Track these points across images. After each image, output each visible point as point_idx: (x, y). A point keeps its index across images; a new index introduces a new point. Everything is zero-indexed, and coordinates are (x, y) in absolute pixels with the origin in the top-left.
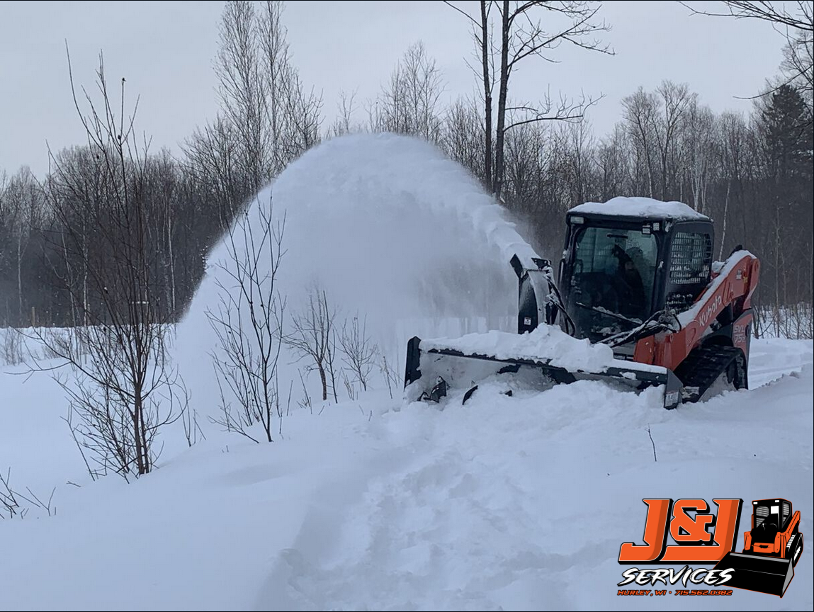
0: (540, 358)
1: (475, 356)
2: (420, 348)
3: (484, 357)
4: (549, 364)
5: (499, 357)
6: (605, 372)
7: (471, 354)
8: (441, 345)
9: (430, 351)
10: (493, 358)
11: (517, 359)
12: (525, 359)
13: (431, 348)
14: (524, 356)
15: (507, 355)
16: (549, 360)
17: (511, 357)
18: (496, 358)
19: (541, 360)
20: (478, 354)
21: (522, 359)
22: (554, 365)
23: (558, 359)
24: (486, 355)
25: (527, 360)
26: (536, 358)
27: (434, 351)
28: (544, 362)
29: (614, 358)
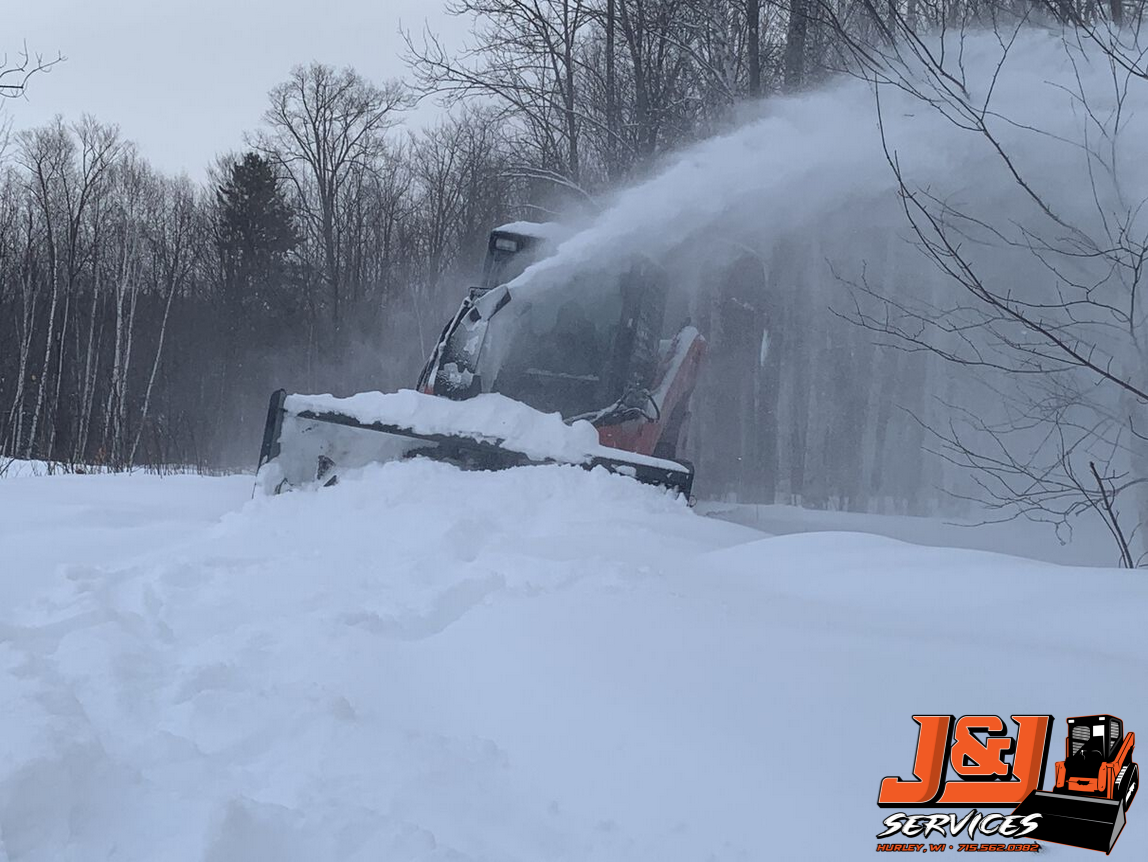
0: (485, 437)
1: (378, 426)
2: (285, 407)
3: (393, 429)
4: (501, 446)
5: (419, 430)
7: (372, 422)
8: (320, 406)
9: (300, 415)
10: (409, 432)
11: (448, 435)
12: (462, 435)
13: (303, 409)
14: (461, 432)
15: (433, 428)
16: (500, 441)
17: (438, 431)
18: (413, 431)
19: (488, 440)
20: (383, 423)
21: (456, 436)
22: (507, 448)
23: (516, 439)
24: (396, 426)
25: (464, 438)
26: (480, 435)
27: (307, 414)
28: (492, 442)
29: (601, 444)
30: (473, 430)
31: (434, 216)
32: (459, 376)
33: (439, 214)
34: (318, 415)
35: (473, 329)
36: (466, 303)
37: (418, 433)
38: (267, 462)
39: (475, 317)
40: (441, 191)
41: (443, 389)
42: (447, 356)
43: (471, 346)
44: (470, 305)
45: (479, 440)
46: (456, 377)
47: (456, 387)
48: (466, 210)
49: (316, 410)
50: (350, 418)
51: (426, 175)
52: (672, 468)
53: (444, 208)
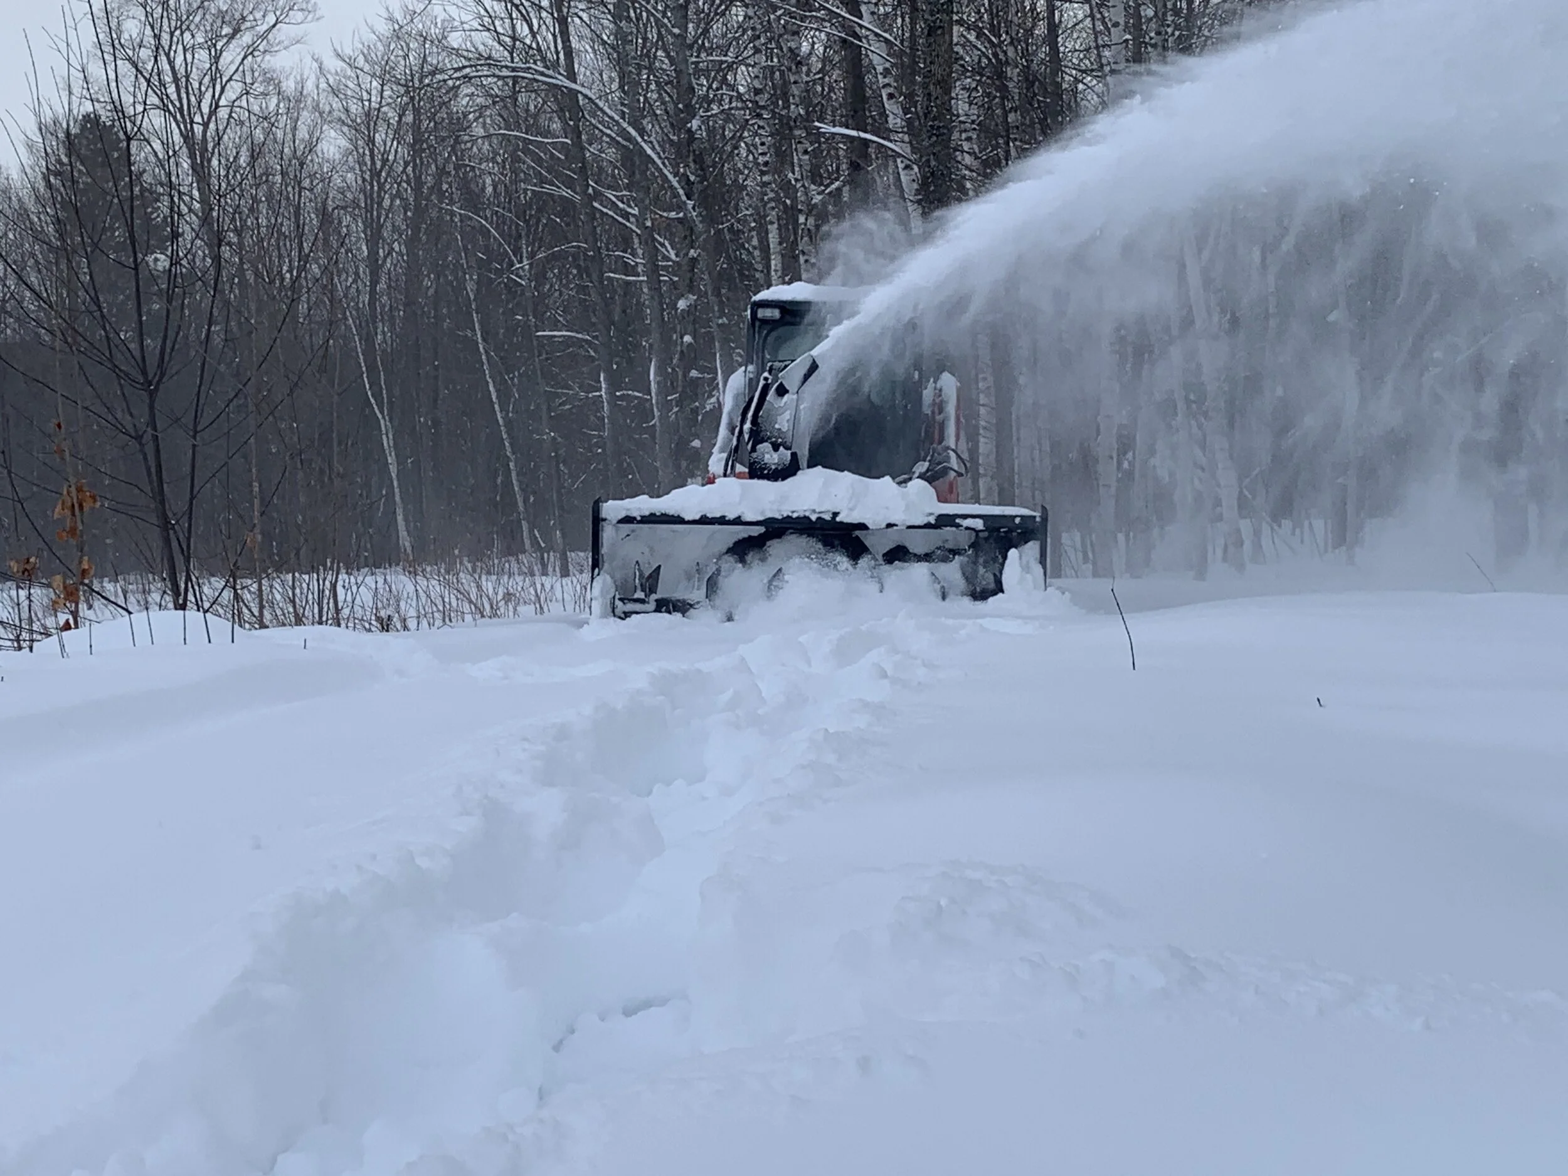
0: (820, 513)
1: (704, 520)
2: (604, 515)
3: (722, 521)
4: (838, 519)
5: (749, 517)
6: (933, 522)
7: (697, 517)
8: (639, 509)
9: (621, 521)
10: (738, 521)
11: (780, 517)
12: (795, 515)
13: (622, 515)
14: (793, 512)
15: (762, 513)
16: (835, 514)
17: (769, 515)
18: (743, 519)
19: (823, 516)
20: (710, 515)
21: (788, 517)
22: (845, 521)
23: (851, 510)
24: (724, 517)
25: (798, 518)
26: (814, 511)
27: (628, 520)
28: (828, 517)
29: (939, 501)
30: (805, 508)
31: (364, 180)
32: (775, 456)
33: (372, 177)
34: (639, 518)
35: (782, 405)
36: (766, 379)
37: (748, 519)
38: (598, 575)
39: (782, 391)
40: (371, 141)
41: (757, 472)
42: (757, 436)
43: (783, 423)
44: (770, 381)
45: (814, 518)
46: (771, 457)
47: (773, 467)
48: (410, 169)
49: (636, 514)
50: (673, 516)
51: (346, 122)
52: (1019, 513)
53: (378, 167)
